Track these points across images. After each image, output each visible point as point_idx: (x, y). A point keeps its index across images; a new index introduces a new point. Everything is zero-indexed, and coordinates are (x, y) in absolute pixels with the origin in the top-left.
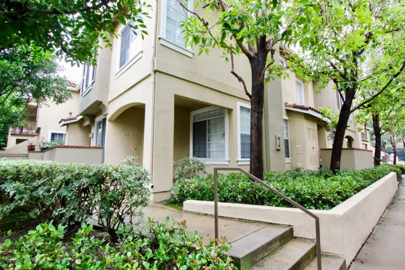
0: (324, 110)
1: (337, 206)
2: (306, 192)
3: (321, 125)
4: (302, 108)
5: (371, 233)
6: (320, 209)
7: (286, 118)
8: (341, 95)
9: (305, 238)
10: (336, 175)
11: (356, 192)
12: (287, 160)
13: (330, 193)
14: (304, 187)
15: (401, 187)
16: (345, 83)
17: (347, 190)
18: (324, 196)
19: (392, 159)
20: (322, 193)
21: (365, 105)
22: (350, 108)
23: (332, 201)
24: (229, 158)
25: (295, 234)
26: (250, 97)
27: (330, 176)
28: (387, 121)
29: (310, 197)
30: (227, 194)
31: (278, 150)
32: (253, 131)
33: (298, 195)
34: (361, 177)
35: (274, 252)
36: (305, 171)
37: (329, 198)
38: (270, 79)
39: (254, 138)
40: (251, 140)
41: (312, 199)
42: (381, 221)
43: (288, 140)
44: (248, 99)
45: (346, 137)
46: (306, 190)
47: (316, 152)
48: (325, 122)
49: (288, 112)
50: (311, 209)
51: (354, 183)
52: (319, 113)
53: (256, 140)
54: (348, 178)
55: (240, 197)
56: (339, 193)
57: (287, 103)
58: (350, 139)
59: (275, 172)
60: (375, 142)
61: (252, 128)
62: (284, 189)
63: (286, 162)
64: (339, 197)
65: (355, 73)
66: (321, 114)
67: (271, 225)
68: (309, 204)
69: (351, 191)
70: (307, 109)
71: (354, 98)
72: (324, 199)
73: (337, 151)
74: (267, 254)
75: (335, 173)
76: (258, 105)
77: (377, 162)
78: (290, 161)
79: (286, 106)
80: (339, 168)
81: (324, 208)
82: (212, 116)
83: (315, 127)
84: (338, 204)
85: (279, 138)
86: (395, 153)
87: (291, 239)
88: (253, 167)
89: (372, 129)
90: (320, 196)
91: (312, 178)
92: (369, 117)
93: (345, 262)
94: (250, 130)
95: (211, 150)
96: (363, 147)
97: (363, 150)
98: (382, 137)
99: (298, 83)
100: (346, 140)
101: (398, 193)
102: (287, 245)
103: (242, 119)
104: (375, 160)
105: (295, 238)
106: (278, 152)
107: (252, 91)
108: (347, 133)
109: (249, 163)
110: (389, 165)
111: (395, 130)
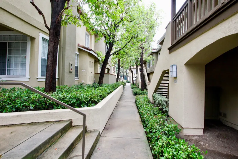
0: (99, 52)
1: (99, 103)
2: (83, 97)
3: (97, 61)
4: (87, 49)
5: (112, 113)
6: (90, 106)
7: (78, 53)
8: (107, 46)
9: (79, 126)
10: (100, 87)
11: (108, 94)
12: (76, 79)
13: (96, 96)
14: (82, 94)
15: (124, 91)
16: (109, 39)
17: (104, 94)
18: (93, 99)
19: (122, 79)
20: (92, 97)
21: (116, 53)
22: (110, 53)
23: (97, 101)
24: (29, 76)
25: (73, 124)
26: (49, 30)
27: (97, 87)
28: (123, 63)
29: (85, 100)
30: (19, 104)
31: (71, 72)
32: (50, 56)
33: (78, 99)
34: (111, 87)
35: (55, 142)
36: (85, 85)
37: (95, 99)
38: (68, 23)
39: (50, 61)
40: (48, 63)
41: (86, 101)
42: (117, 107)
43: (78, 67)
44: (47, 31)
45: (107, 68)
46: (83, 96)
47: (92, 75)
48: (99, 59)
49: (79, 50)
50: (85, 107)
51: (108, 90)
52: (96, 53)
53: (52, 63)
54: (105, 88)
55: (32, 106)
56: (100, 96)
57: (79, 44)
58: (108, 69)
59: (67, 86)
60: (117, 72)
61: (48, 54)
62: (69, 97)
63: (75, 79)
64: (100, 98)
65: (114, 36)
66: (97, 54)
67: (56, 122)
68: (84, 105)
69: (106, 94)
70: (90, 50)
71: (112, 50)
72: (93, 100)
73: (102, 74)
74: (49, 145)
75: (100, 86)
76: (55, 37)
77: (117, 81)
78: (78, 79)
79: (78, 46)
80: (102, 83)
81: (92, 106)
82: (14, 40)
83: (93, 61)
84: (99, 102)
85: (72, 65)
86: (123, 77)
87: (70, 128)
88: (48, 82)
89: (117, 66)
90: (91, 99)
91: (89, 89)
92: (117, 60)
93: (99, 132)
94: (47, 55)
95: (11, 69)
96: (113, 74)
97: (113, 75)
98: (120, 70)
99: (86, 34)
100: (106, 70)
101: (123, 93)
102: (67, 133)
103: (43, 47)
104: (117, 79)
105: (73, 126)
106: (70, 73)
107: (51, 25)
108: (107, 66)
109: (45, 80)
110: (121, 82)
111: (124, 67)
